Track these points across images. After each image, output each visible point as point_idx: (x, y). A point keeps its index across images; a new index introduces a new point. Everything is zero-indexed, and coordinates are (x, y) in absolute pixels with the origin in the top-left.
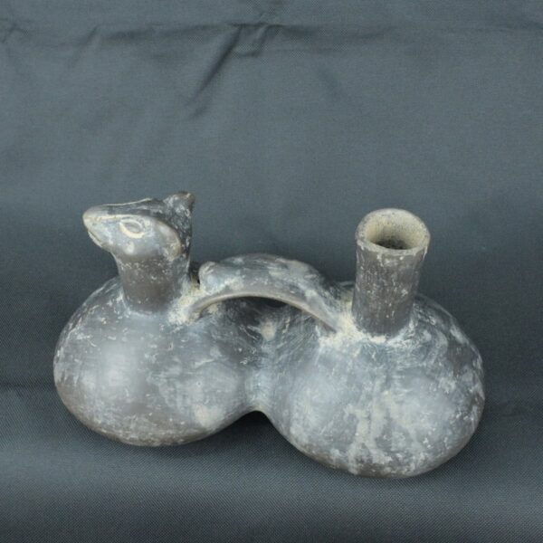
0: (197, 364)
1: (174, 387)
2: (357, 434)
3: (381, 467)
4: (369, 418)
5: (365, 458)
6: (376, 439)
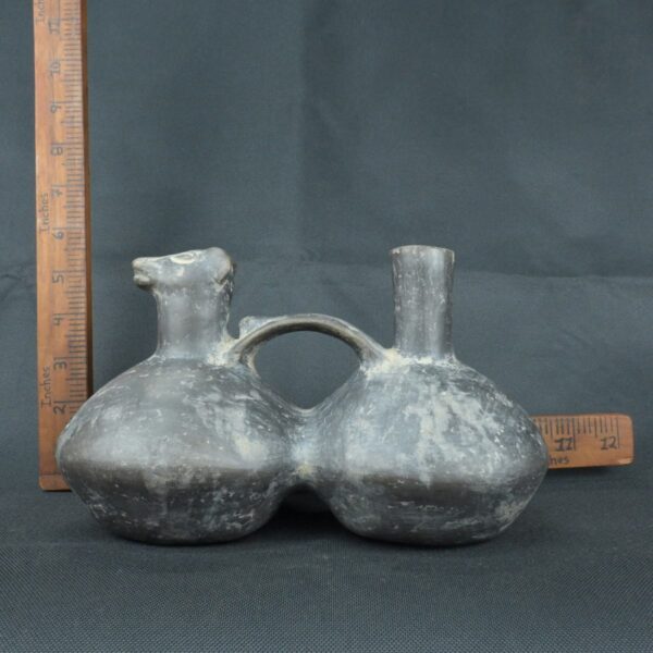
2: (422, 431)
3: (455, 466)
4: (432, 414)
5: (436, 457)
6: (444, 433)
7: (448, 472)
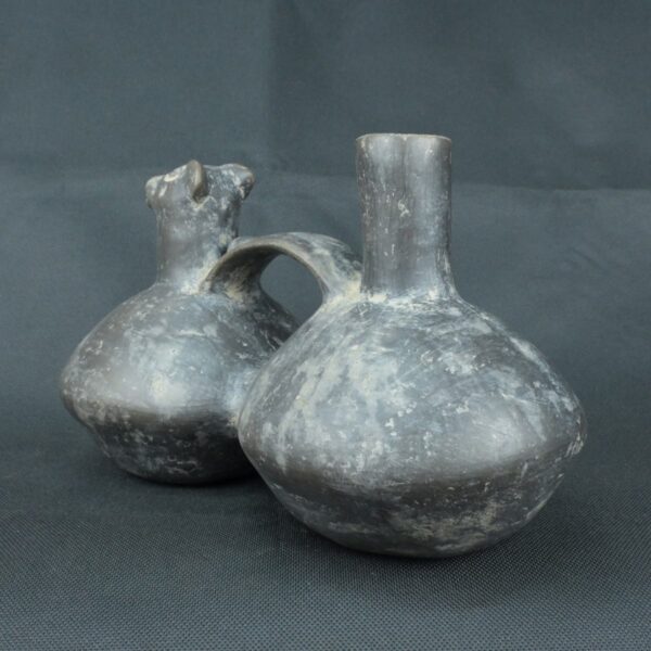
0: (183, 332)
1: (146, 346)
2: (298, 397)
4: (320, 375)
5: (296, 435)
6: (318, 404)
7: (304, 458)
